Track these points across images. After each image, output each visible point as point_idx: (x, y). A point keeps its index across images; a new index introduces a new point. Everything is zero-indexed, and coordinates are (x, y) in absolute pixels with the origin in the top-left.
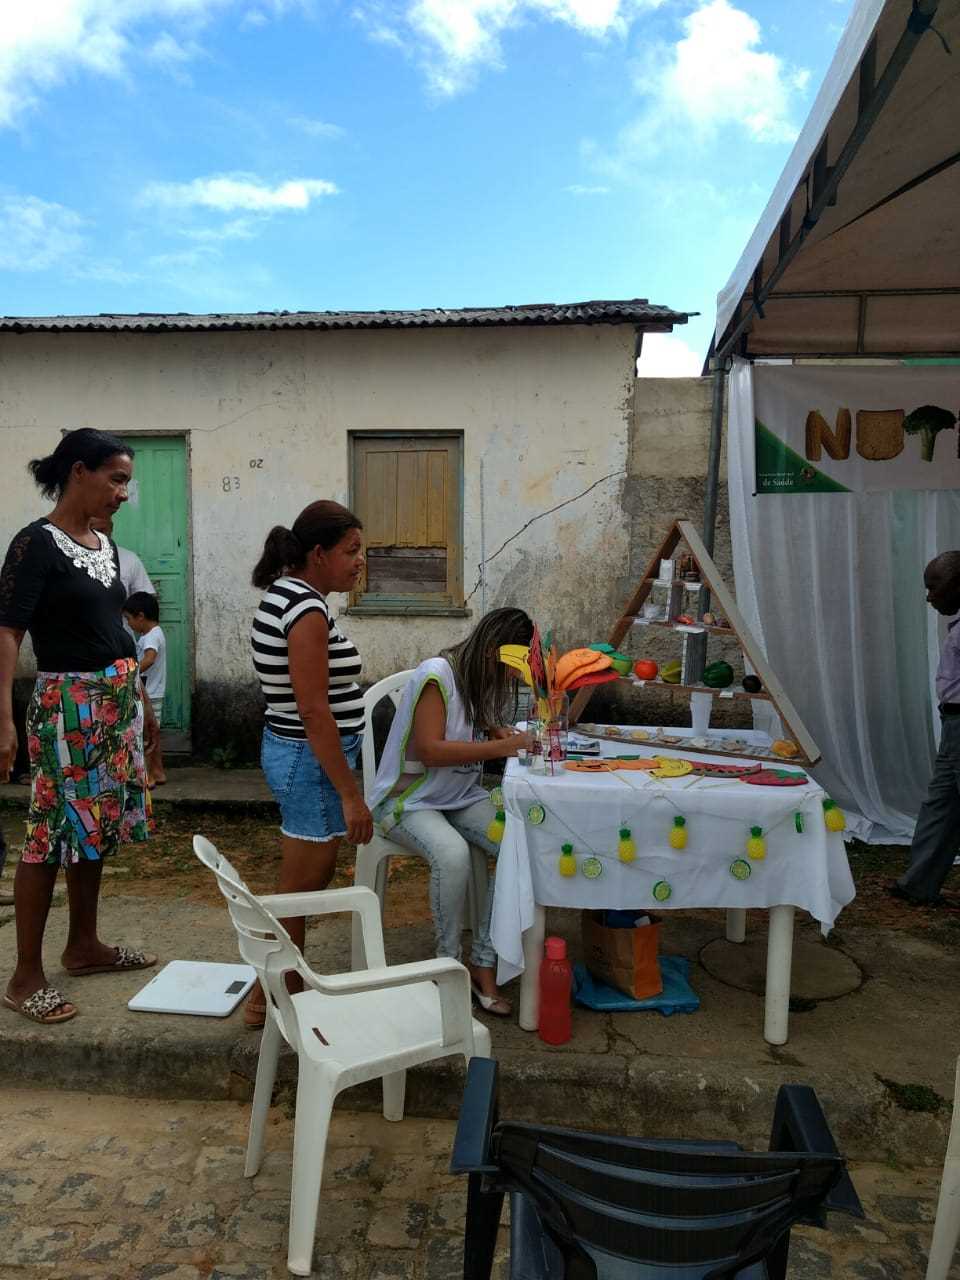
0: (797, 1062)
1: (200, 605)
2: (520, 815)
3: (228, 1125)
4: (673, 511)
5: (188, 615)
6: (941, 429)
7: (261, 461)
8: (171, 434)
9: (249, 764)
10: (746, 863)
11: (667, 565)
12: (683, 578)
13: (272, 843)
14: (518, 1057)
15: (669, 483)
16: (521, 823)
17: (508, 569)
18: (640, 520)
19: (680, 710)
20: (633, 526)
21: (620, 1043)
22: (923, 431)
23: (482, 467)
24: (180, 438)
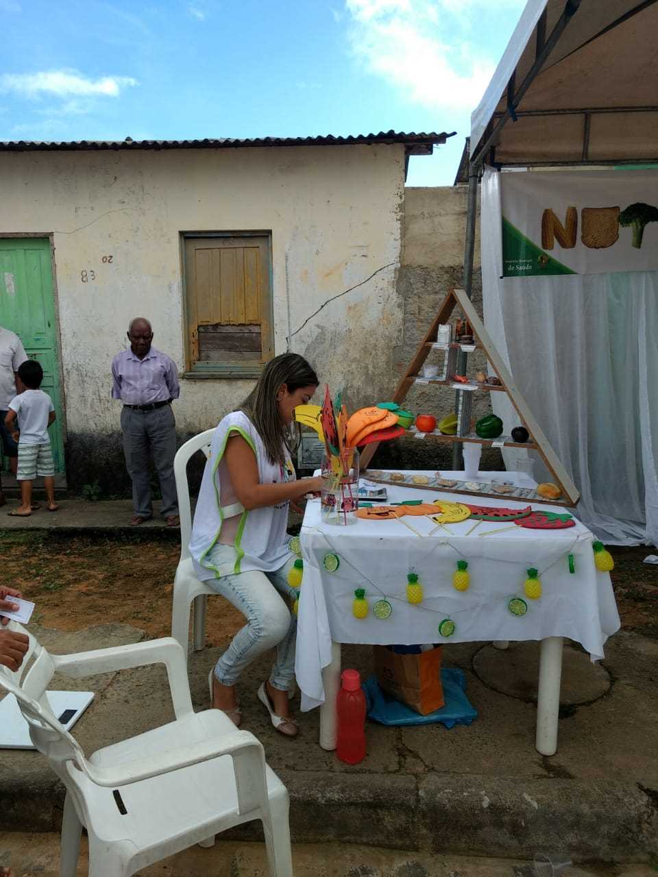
0: (568, 774)
1: (68, 373)
2: (317, 564)
3: (49, 860)
4: (436, 293)
5: (60, 382)
6: (649, 221)
7: (111, 257)
8: (37, 236)
9: (112, 496)
10: (523, 601)
11: (444, 330)
12: (458, 341)
13: (125, 562)
14: (318, 780)
15: (433, 271)
16: (317, 571)
17: (309, 340)
18: (410, 300)
19: (442, 447)
20: (405, 305)
21: (410, 760)
22: (634, 223)
23: (287, 260)
24: (44, 239)
